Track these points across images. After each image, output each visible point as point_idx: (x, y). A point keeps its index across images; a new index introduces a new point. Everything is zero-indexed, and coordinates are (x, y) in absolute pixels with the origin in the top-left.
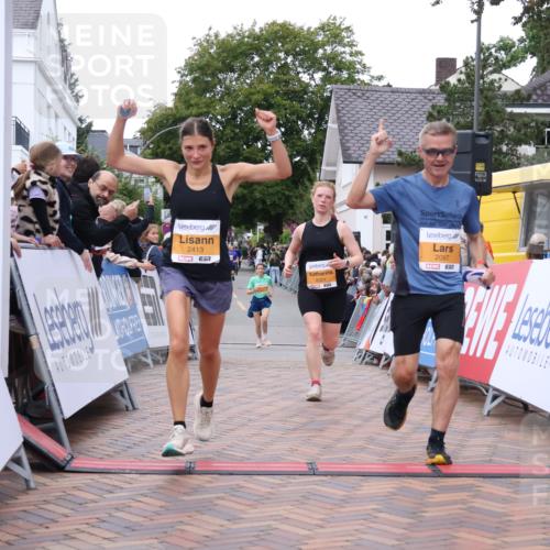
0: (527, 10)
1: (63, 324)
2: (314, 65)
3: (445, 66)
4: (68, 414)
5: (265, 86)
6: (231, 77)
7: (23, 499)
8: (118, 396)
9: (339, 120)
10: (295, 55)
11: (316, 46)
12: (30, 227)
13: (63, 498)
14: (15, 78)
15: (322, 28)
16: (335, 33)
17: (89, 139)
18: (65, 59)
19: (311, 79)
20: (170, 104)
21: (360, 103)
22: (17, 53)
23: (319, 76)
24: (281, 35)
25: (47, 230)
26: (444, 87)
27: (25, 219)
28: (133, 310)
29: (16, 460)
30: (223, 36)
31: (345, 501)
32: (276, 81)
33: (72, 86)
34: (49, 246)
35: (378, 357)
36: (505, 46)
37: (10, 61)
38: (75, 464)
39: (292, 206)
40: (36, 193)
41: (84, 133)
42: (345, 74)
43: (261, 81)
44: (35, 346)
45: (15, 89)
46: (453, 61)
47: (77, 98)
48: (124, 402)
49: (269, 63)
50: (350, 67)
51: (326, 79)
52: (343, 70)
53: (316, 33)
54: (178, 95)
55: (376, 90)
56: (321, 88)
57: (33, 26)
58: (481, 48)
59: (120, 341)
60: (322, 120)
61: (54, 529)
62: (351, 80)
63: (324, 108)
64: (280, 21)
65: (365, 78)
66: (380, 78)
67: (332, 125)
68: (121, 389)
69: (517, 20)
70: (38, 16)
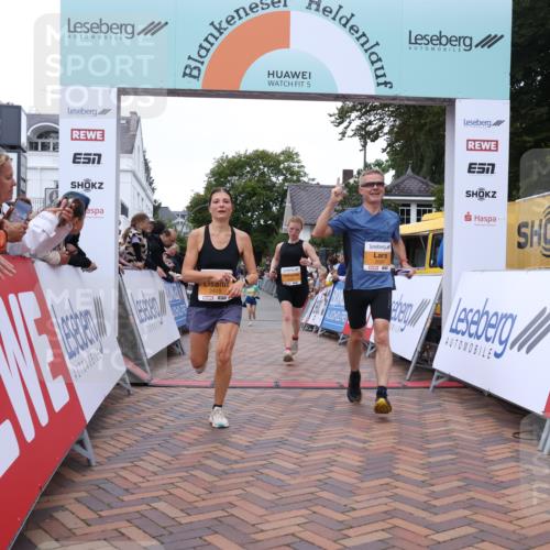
0: (389, 145)
1: (146, 309)
2: (278, 172)
3: (347, 174)
4: (149, 357)
5: (253, 183)
6: (235, 179)
7: (127, 399)
8: (175, 347)
9: (292, 202)
10: (269, 167)
11: (279, 163)
12: (131, 258)
13: (147, 400)
14: (121, 180)
15: (283, 153)
16: (289, 155)
17: (160, 212)
18: (147, 169)
19: (278, 180)
20: (202, 193)
21: (303, 193)
22: (122, 167)
23: (281, 178)
24: (262, 157)
25: (139, 259)
26: (347, 185)
27: (130, 254)
28: (183, 302)
29: (123, 379)
30: (230, 157)
31: (294, 401)
32: (258, 181)
33: (151, 184)
34: (139, 268)
35: (312, 327)
36: (378, 164)
37: (118, 171)
38: (153, 382)
39: (267, 247)
40: (136, 240)
41: (157, 208)
42: (295, 178)
43: (250, 181)
44: (132, 321)
45: (121, 185)
46: (351, 172)
47: (153, 190)
48: (179, 350)
49: (254, 171)
50: (298, 174)
51: (285, 180)
52: (294, 175)
53: (279, 156)
54: (207, 189)
55: (312, 186)
56: (282, 185)
57: (131, 152)
58: (367, 166)
59: (176, 318)
60: (283, 201)
61: (143, 415)
62: (298, 181)
63: (284, 195)
64: (261, 149)
65: (305, 179)
66: (313, 180)
67: (288, 205)
68: (176, 343)
69: (384, 150)
70: (133, 147)
